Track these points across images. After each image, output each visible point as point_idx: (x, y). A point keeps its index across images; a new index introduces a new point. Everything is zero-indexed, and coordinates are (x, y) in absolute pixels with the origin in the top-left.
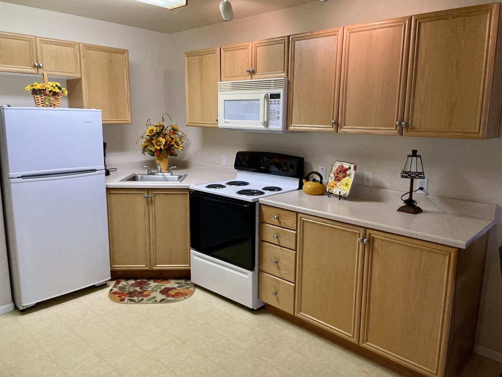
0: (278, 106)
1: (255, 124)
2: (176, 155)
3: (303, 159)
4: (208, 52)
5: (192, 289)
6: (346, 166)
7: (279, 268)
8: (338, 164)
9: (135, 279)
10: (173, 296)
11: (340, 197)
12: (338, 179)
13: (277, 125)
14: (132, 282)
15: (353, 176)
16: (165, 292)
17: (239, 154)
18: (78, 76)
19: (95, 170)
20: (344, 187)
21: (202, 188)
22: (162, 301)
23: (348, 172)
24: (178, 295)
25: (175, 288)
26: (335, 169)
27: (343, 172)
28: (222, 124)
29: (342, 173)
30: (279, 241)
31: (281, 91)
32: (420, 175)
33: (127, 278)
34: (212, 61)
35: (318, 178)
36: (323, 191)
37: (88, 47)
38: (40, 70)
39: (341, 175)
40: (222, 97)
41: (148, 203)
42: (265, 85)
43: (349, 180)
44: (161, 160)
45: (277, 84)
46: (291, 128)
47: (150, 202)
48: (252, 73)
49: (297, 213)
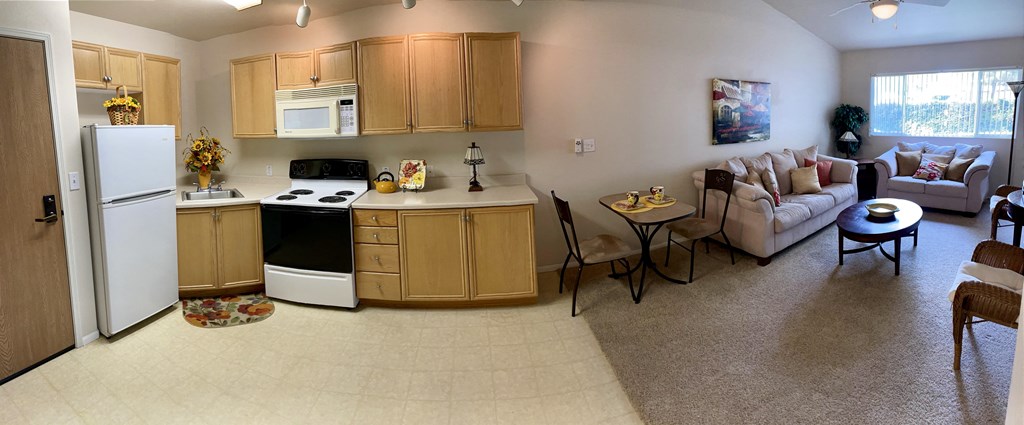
0: (352, 112)
1: (328, 131)
2: (218, 170)
3: (366, 161)
4: (260, 59)
5: (269, 303)
6: (414, 162)
7: (380, 264)
8: (405, 162)
9: (200, 299)
10: (256, 314)
11: (416, 190)
12: (408, 175)
13: (351, 131)
14: (199, 302)
15: (424, 170)
16: (243, 309)
17: (292, 163)
18: (140, 89)
19: (169, 191)
20: (418, 180)
21: (273, 200)
22: (248, 320)
23: (418, 168)
24: (258, 312)
25: (251, 305)
26: (403, 167)
27: (414, 169)
28: (281, 134)
29: (411, 170)
30: (378, 240)
31: (354, 97)
32: (481, 161)
33: (193, 299)
34: (265, 67)
35: (389, 177)
36: (396, 189)
37: (149, 58)
38: (109, 84)
39: (410, 172)
40: (280, 106)
41: (215, 221)
42: (334, 92)
43: (422, 174)
44: (205, 176)
45: (347, 90)
46: (364, 133)
47: (217, 221)
48: (316, 81)
49: (397, 210)
